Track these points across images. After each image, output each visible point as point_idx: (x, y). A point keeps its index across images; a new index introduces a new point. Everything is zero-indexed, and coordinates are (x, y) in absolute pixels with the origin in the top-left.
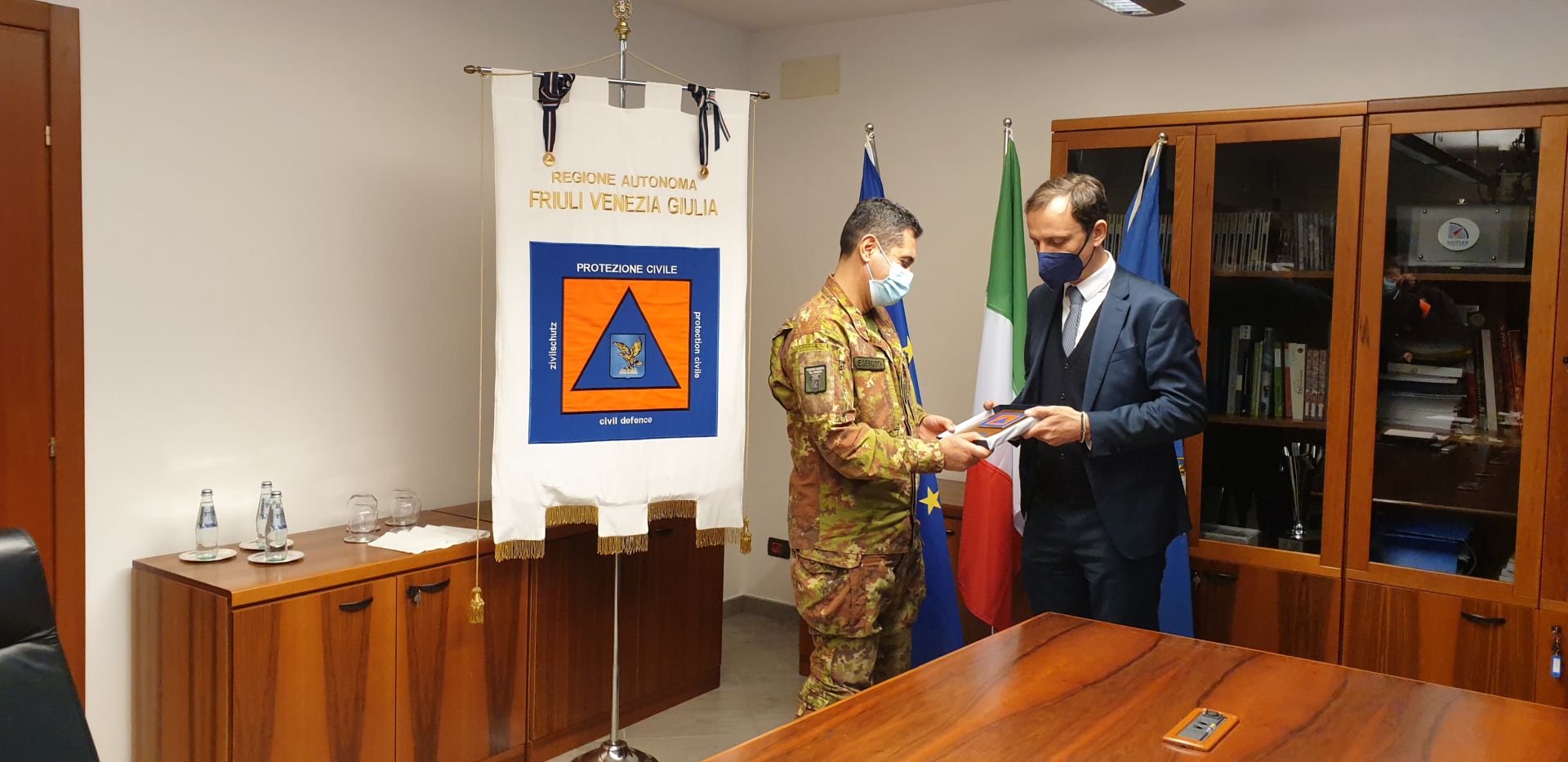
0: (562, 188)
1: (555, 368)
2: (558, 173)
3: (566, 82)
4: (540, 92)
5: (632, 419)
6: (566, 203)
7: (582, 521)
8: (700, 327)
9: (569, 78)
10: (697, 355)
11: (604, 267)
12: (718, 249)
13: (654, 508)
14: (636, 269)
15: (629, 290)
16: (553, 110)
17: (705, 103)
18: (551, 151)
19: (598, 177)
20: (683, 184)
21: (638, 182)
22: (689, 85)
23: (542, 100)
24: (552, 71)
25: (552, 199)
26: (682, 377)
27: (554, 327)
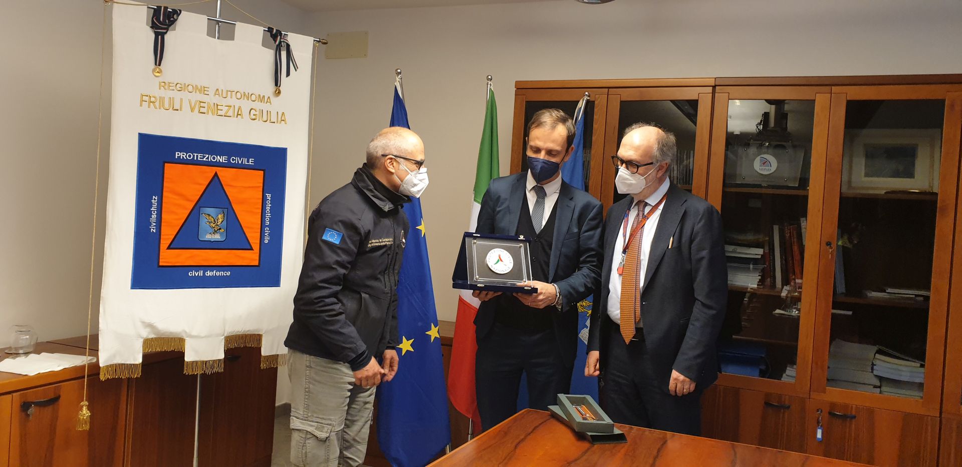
0: (167, 94)
1: (154, 231)
2: (164, 82)
3: (173, 15)
4: (152, 18)
5: (214, 272)
6: (170, 105)
7: (172, 349)
8: (270, 205)
9: (177, 13)
10: (267, 226)
11: (197, 156)
12: (287, 148)
13: (229, 340)
14: (222, 159)
15: (216, 173)
16: (163, 35)
17: (280, 42)
18: (160, 65)
19: (196, 88)
20: (261, 99)
21: (227, 94)
22: (269, 28)
23: (154, 26)
24: (163, 5)
25: (158, 101)
26: (255, 242)
27: (155, 200)
